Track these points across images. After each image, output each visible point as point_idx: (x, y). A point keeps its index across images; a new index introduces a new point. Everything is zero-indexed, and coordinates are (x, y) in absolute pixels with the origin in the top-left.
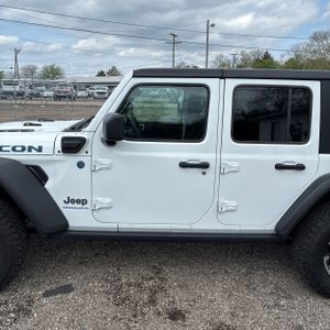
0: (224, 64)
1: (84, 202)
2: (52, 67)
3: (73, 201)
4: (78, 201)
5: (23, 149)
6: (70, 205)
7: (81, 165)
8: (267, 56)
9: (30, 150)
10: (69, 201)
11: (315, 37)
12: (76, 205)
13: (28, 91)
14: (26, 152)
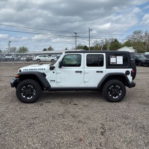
0: (98, 45)
2: (23, 48)
5: (41, 69)
8: (116, 41)
10: (51, 81)
11: (135, 33)
13: (16, 58)
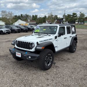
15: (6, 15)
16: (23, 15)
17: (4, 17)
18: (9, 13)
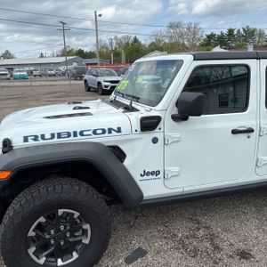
1: (157, 173)
3: (148, 174)
4: (152, 173)
5: (104, 131)
6: (146, 177)
7: (155, 140)
8: (136, 40)
9: (110, 132)
10: (146, 174)
11: (171, 26)
12: (151, 177)
14: (107, 134)
15: (181, 35)
16: (235, 32)
17: (173, 40)
18: (189, 29)
